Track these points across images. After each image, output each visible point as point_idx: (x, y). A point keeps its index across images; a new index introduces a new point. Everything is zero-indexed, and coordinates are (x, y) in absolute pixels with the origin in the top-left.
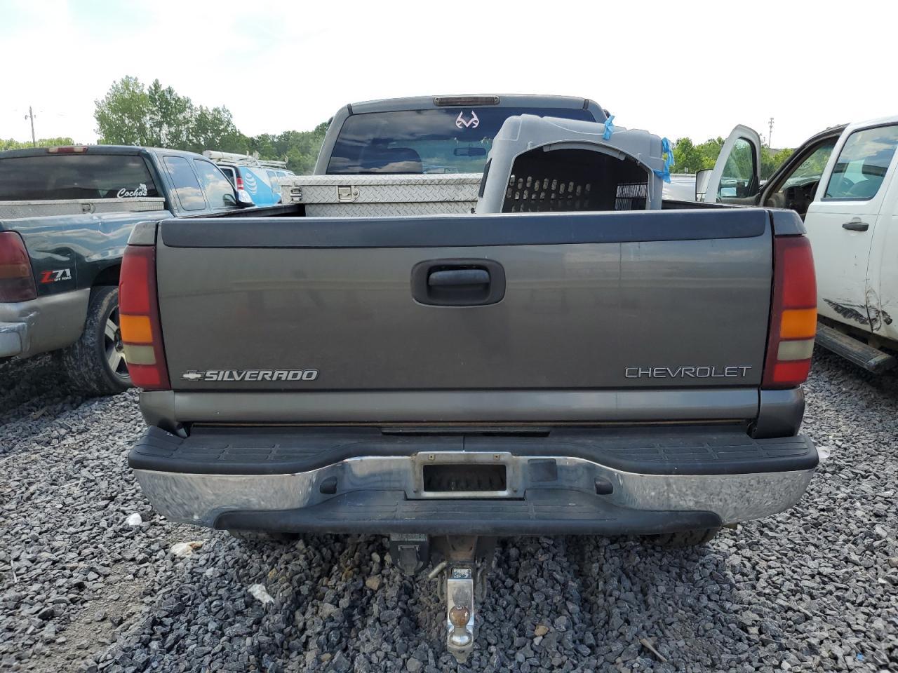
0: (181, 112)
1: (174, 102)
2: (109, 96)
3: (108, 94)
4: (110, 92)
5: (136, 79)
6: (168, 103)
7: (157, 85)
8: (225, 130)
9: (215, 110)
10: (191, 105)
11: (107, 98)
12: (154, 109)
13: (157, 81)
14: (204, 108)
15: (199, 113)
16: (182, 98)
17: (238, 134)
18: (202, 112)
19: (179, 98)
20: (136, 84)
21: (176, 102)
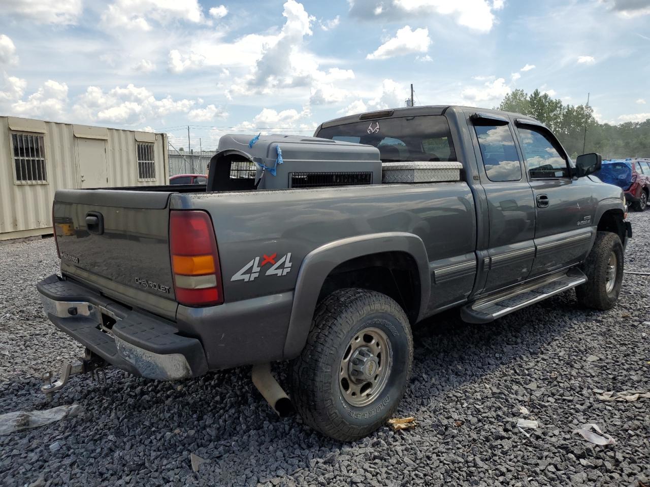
0: (552, 111)
1: (547, 104)
2: (502, 104)
3: (502, 102)
4: (503, 101)
5: (522, 91)
6: (543, 105)
7: (536, 93)
8: (586, 122)
9: (579, 107)
10: (561, 106)
11: (501, 106)
12: (532, 110)
13: (537, 90)
14: (570, 107)
15: (566, 110)
16: (554, 101)
17: (595, 125)
18: (568, 109)
19: (552, 101)
20: (522, 94)
21: (549, 103)
